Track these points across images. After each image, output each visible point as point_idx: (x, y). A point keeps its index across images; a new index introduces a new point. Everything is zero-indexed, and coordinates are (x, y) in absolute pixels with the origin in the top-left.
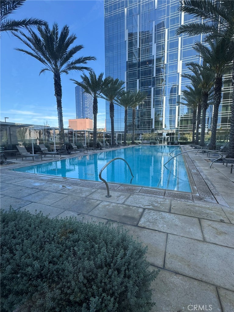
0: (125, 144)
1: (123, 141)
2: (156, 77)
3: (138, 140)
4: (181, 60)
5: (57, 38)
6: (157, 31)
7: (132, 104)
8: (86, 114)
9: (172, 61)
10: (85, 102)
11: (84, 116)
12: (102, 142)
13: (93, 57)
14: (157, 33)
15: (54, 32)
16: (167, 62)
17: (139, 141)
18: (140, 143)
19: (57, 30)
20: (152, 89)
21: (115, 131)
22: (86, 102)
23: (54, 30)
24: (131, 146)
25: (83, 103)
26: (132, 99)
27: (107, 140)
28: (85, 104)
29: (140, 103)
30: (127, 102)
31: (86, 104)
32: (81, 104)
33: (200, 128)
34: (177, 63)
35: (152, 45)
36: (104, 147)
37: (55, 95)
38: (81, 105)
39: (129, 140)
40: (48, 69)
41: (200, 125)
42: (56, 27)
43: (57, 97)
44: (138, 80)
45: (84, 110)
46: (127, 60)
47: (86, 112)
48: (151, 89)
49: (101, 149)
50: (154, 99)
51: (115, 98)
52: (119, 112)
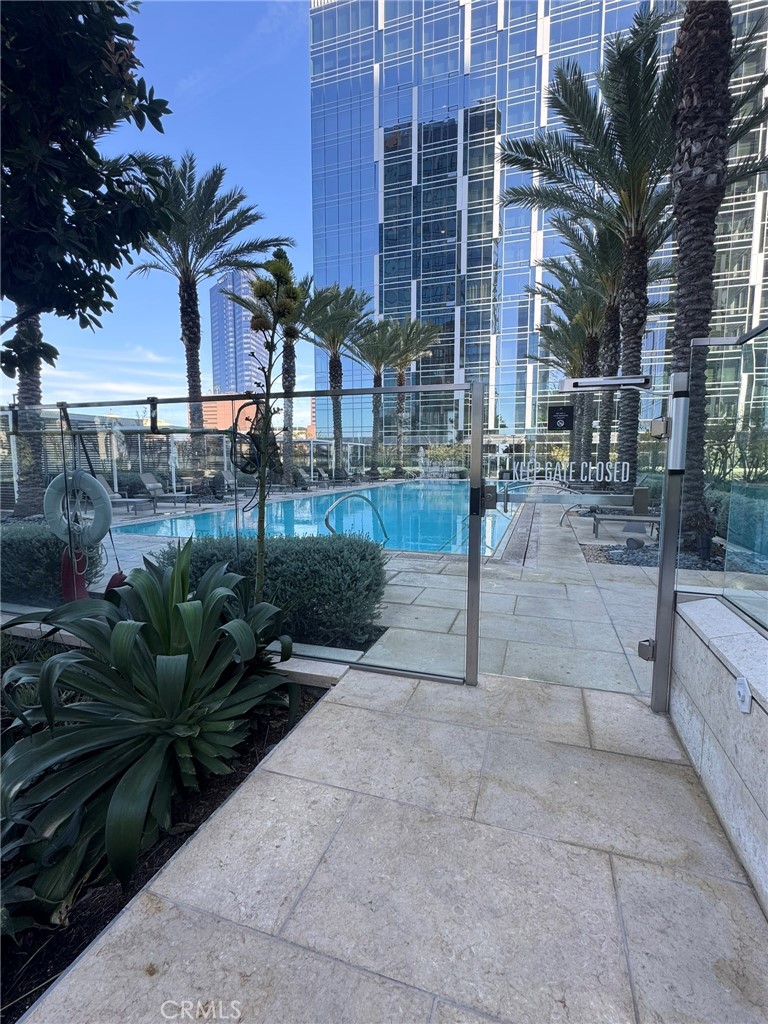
0: (374, 476)
1: (369, 469)
2: (469, 277)
3: (416, 464)
4: (539, 229)
5: (190, 190)
6: (472, 138)
7: (395, 358)
8: (247, 378)
9: (513, 232)
10: (242, 338)
11: (239, 385)
12: (308, 470)
13: (286, 240)
14: (472, 144)
15: (183, 174)
16: (501, 233)
17: (417, 469)
18: (418, 474)
19: (192, 168)
20: (458, 310)
21: (344, 435)
22: (247, 338)
23: (185, 169)
24: (391, 483)
25: (235, 343)
26: (396, 343)
27: (319, 465)
28: (241, 344)
29: (421, 353)
30: (380, 353)
31: (245, 346)
32: (231, 345)
33: (595, 430)
34: (529, 236)
35: (455, 181)
36: (311, 484)
37: (182, 339)
38: (229, 347)
39: (388, 465)
40: (161, 265)
41: (596, 424)
42: (189, 165)
43: (186, 345)
44: (414, 283)
45: (239, 364)
46: (381, 220)
47: (246, 373)
48: (453, 310)
49: (305, 490)
50: (462, 341)
51: (345, 342)
52: (355, 378)
